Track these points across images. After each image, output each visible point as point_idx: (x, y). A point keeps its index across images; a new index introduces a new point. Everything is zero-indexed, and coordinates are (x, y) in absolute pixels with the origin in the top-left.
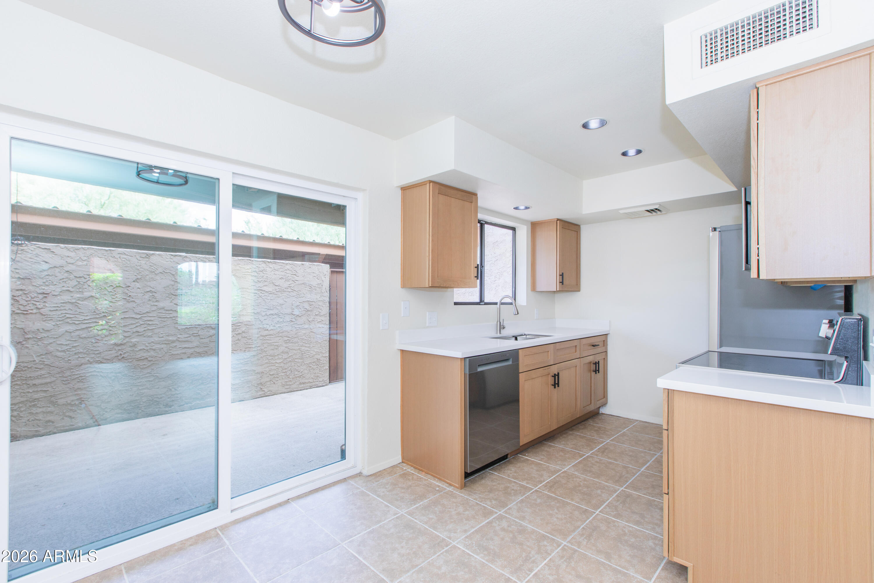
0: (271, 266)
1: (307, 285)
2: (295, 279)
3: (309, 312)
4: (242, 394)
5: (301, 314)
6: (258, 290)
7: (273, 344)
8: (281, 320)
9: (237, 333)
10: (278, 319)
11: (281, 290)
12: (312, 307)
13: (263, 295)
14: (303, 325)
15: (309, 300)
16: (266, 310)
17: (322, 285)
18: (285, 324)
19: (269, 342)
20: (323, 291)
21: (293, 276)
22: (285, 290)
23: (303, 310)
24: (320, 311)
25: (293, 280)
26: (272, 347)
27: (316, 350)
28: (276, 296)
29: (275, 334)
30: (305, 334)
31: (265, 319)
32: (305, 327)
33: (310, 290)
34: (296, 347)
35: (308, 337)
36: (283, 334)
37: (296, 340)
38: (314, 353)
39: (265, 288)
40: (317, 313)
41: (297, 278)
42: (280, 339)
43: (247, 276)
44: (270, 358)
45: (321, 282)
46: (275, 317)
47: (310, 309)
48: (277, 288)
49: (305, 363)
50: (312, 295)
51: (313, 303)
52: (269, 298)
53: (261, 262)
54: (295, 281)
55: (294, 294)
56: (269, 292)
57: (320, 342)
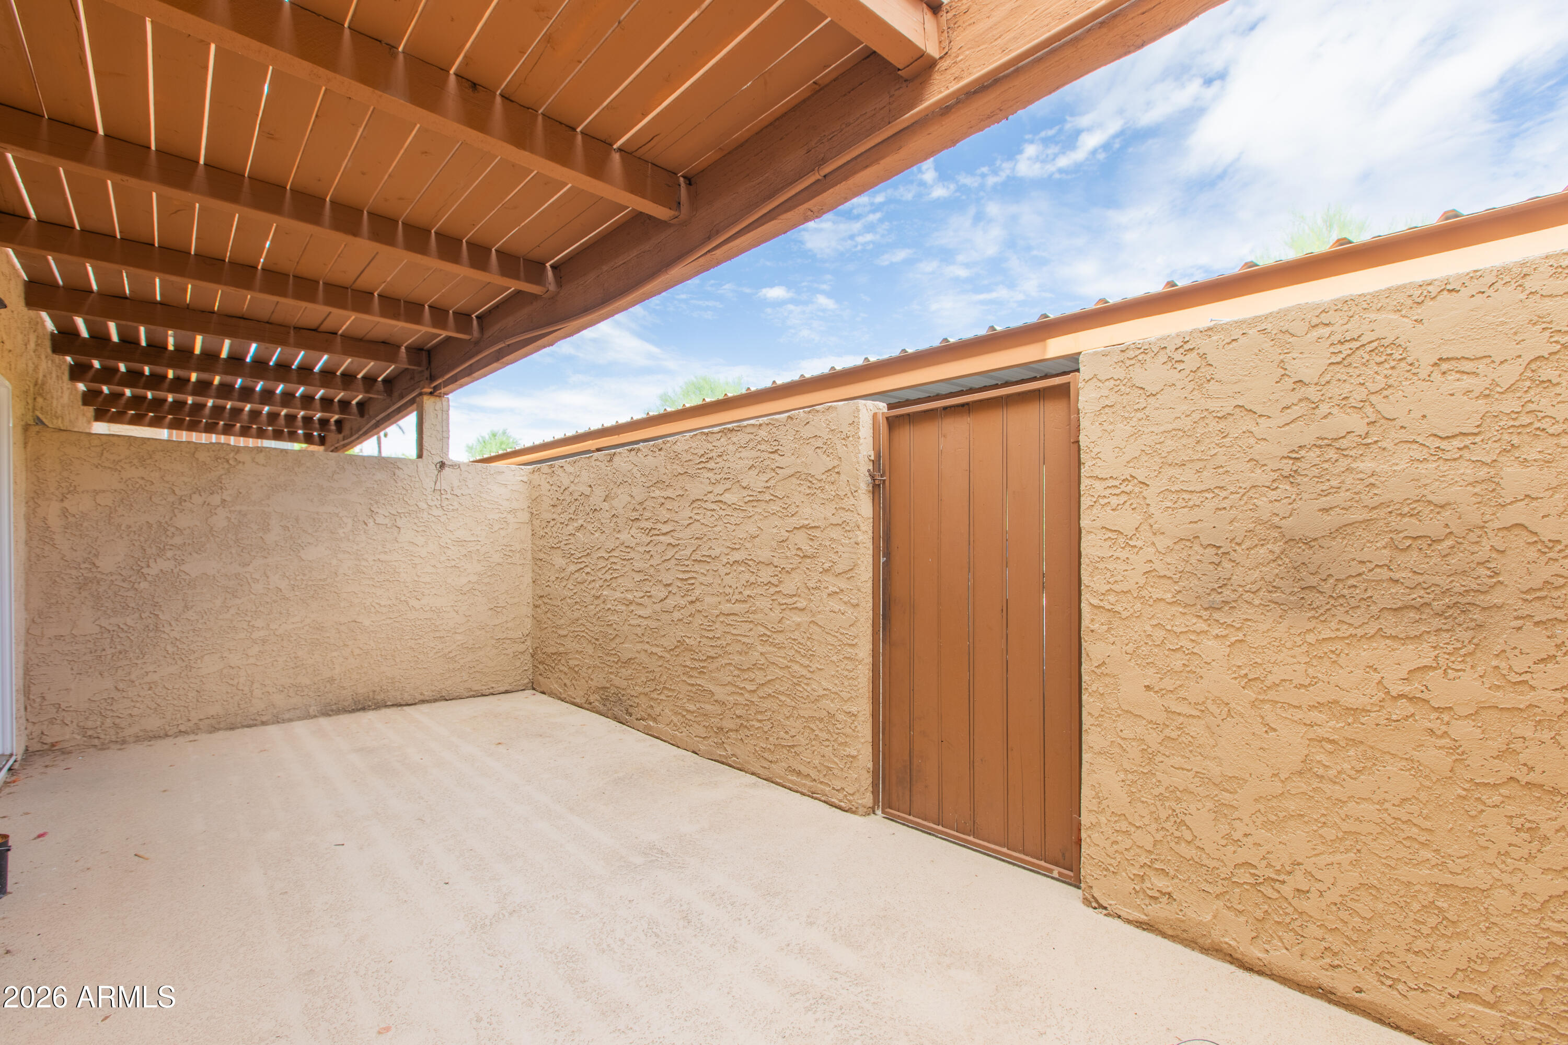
0: (734, 439)
1: (803, 477)
2: (777, 465)
3: (808, 561)
4: (698, 739)
5: (791, 566)
6: (716, 502)
7: (739, 638)
8: (752, 579)
9: (690, 599)
10: (747, 576)
11: (751, 498)
12: (816, 544)
13: (723, 513)
14: (795, 599)
15: (806, 522)
16: (729, 550)
17: (838, 473)
18: (759, 590)
19: (734, 632)
20: (842, 493)
21: (772, 456)
22: (760, 497)
23: (794, 552)
24: (835, 557)
25: (772, 469)
26: (738, 647)
27: (825, 684)
28: (742, 515)
29: (743, 613)
30: (799, 624)
31: (727, 574)
32: (799, 605)
33: (808, 491)
34: (781, 660)
35: (805, 636)
36: (756, 616)
37: (779, 638)
38: (822, 692)
39: (727, 497)
40: (826, 566)
41: (780, 461)
42: (751, 630)
43: (702, 471)
44: (736, 672)
45: (836, 462)
46: (743, 569)
47: (810, 551)
48: (745, 493)
49: (802, 713)
50: (815, 506)
51: (817, 533)
52: (732, 520)
53: (718, 436)
54: (778, 471)
55: (774, 507)
56: (734, 506)
57: (834, 658)
